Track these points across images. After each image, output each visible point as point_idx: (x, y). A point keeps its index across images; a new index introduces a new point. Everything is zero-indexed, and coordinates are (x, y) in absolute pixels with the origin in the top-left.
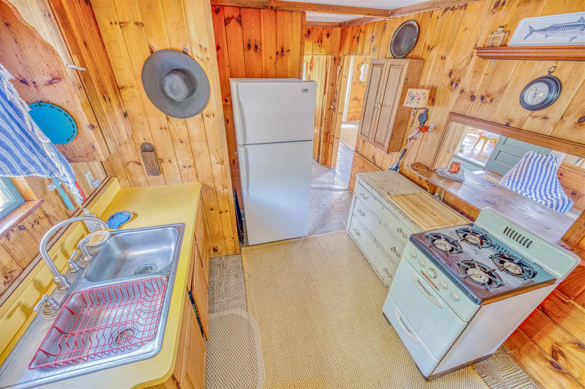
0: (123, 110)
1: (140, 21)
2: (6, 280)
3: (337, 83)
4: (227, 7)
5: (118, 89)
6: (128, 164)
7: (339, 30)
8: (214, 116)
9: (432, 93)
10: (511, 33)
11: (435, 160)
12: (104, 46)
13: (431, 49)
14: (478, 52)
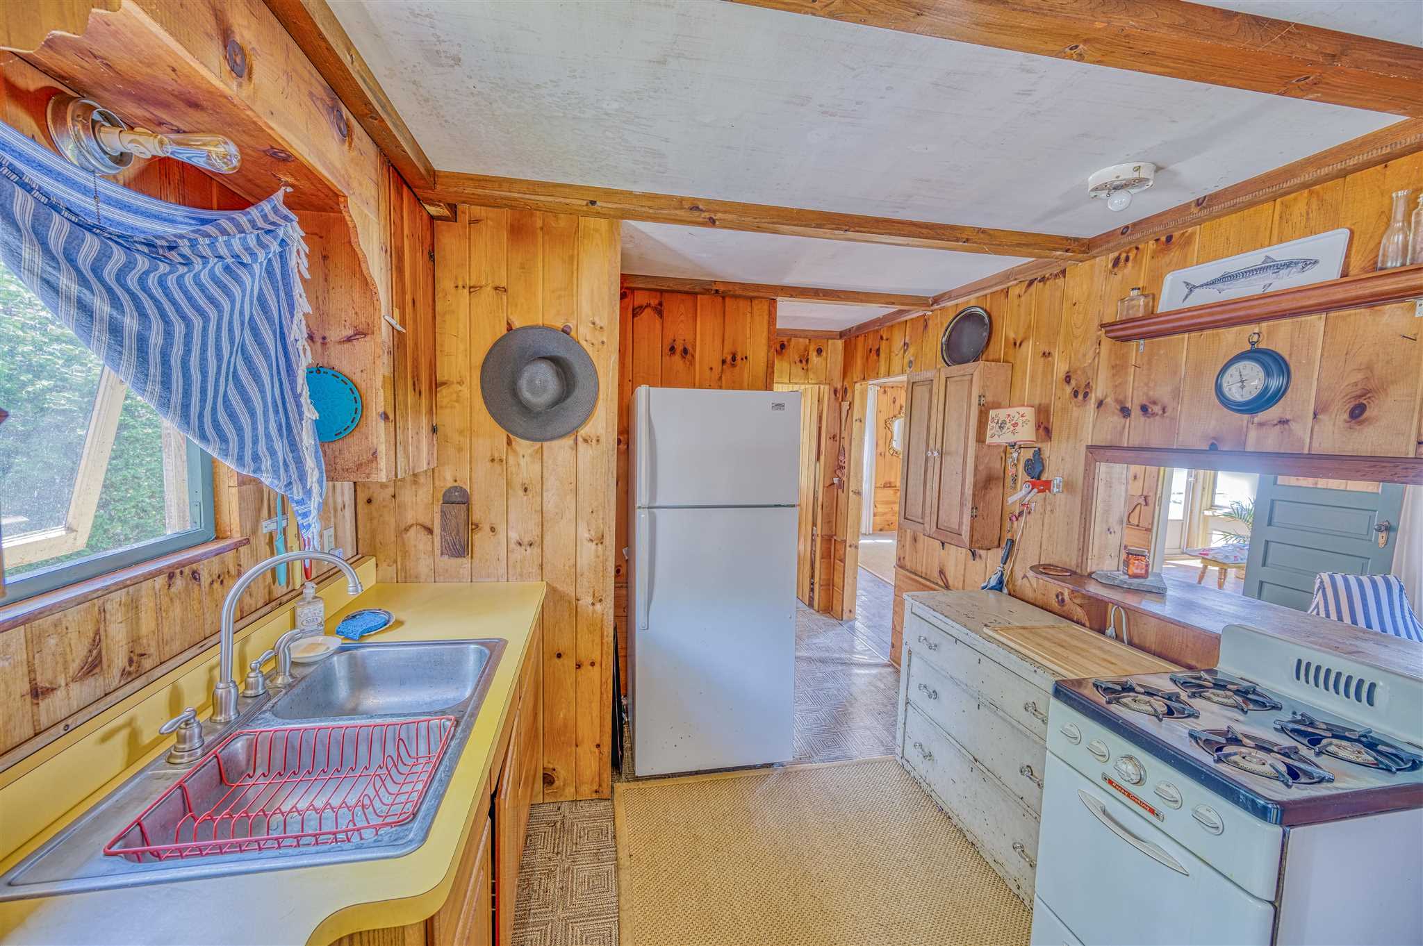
0: (432, 421)
1: (504, 284)
2: (128, 668)
3: (844, 434)
4: (640, 292)
5: (436, 385)
6: (407, 530)
7: (840, 344)
8: (598, 441)
9: (1042, 417)
10: (1157, 296)
11: (1083, 550)
12: (434, 317)
13: (1020, 345)
14: (1106, 332)
